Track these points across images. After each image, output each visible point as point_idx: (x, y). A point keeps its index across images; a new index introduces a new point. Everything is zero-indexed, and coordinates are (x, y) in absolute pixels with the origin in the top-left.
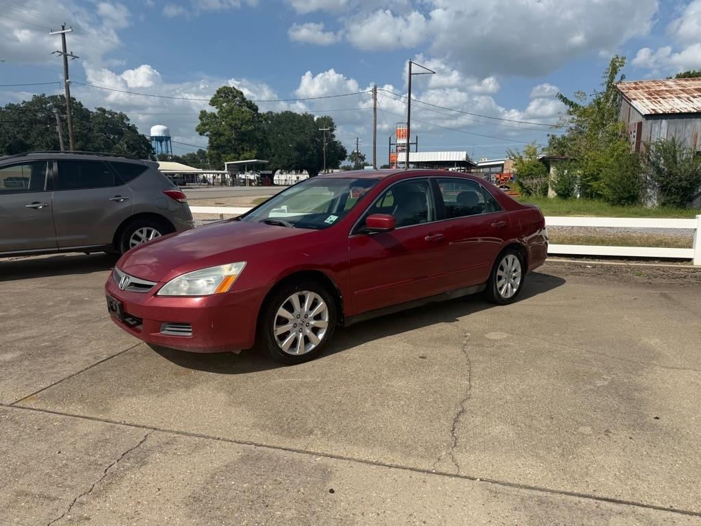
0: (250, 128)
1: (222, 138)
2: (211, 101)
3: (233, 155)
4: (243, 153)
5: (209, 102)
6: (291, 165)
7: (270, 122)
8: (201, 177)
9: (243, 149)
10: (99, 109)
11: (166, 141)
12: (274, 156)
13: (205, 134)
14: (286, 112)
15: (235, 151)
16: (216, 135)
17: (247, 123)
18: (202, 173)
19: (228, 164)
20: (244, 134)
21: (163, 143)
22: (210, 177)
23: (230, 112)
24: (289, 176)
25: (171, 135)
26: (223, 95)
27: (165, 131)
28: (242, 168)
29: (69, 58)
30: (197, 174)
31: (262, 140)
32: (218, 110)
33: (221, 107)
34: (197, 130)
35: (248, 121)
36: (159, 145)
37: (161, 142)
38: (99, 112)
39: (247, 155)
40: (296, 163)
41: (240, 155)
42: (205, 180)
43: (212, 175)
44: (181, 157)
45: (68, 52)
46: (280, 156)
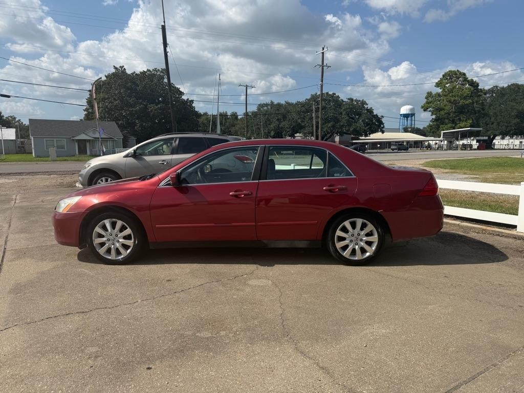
0: (467, 102)
1: (442, 113)
2: (437, 83)
3: (450, 125)
4: (459, 123)
5: (435, 84)
6: (510, 131)
7: (494, 95)
8: (426, 143)
9: (460, 120)
10: (349, 99)
11: (412, 117)
12: (493, 124)
13: (428, 110)
14: (513, 85)
15: (453, 122)
16: (437, 110)
17: (465, 98)
18: (428, 141)
19: (444, 133)
20: (463, 107)
21: (409, 119)
22: (432, 143)
23: (451, 91)
24: (511, 141)
25: (415, 112)
26: (449, 78)
27: (411, 110)
28: (456, 136)
29: (325, 68)
30: (424, 141)
31: (479, 111)
32: (441, 90)
33: (444, 88)
34: (422, 107)
35: (466, 96)
36: (406, 120)
37: (407, 118)
38: (349, 101)
39: (462, 124)
40: (515, 129)
41: (456, 124)
42: (429, 147)
43: (434, 142)
44: (422, 128)
45: (325, 64)
46: (498, 124)
